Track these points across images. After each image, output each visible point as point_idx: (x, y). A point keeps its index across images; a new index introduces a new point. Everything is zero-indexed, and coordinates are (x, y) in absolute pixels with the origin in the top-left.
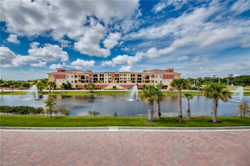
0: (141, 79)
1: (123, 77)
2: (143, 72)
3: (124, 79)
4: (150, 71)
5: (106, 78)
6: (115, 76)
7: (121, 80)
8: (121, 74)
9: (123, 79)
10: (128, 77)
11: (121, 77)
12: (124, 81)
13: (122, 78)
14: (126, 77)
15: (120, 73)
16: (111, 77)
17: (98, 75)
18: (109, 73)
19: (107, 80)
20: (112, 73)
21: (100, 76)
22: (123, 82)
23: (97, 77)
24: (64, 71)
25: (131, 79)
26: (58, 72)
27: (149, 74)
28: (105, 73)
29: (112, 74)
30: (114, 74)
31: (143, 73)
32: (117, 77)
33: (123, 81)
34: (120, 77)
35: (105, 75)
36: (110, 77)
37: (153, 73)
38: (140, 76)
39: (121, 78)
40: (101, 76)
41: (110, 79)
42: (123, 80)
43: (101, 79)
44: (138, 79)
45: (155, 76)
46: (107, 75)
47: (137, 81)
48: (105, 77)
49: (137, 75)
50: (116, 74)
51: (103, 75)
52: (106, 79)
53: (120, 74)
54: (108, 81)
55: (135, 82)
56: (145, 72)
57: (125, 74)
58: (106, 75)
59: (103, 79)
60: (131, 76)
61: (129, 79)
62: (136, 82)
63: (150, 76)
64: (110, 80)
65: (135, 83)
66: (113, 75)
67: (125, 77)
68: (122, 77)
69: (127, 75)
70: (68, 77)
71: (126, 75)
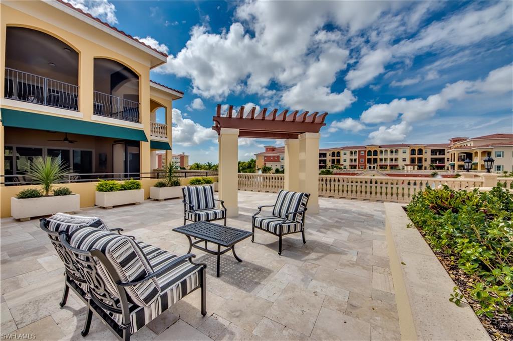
0: (442, 161)
1: (389, 156)
2: (449, 143)
3: (392, 160)
4: (474, 140)
5: (345, 159)
6: (368, 156)
7: (383, 163)
8: (383, 151)
9: (389, 160)
10: (404, 156)
11: (383, 157)
12: (390, 165)
13: (386, 160)
14: (396, 157)
15: (380, 147)
16: (357, 157)
17: (327, 155)
18: (351, 150)
19: (347, 164)
20: (360, 150)
21: (332, 157)
22: (388, 168)
23: (326, 157)
24: (274, 151)
25: (413, 161)
26: (266, 151)
27: (474, 147)
28: (343, 149)
29: (359, 152)
30: (365, 151)
31: (449, 145)
32: (372, 157)
33: (387, 165)
34: (379, 157)
35: (342, 153)
36: (353, 157)
37: (488, 146)
38: (442, 152)
39: (381, 160)
40: (335, 156)
41: (355, 160)
42: (389, 163)
43: (333, 161)
44: (433, 161)
45: (496, 152)
46: (348, 153)
47: (431, 166)
48: (342, 158)
49: (429, 152)
50: (370, 149)
51: (338, 153)
52: (345, 161)
53: (381, 149)
54: (350, 166)
55: (423, 168)
56: (458, 144)
57: (394, 149)
58: (345, 154)
59: (338, 161)
60: (412, 155)
61: (404, 160)
62: (425, 169)
63: (477, 153)
64: (353, 163)
65: (423, 170)
66: (363, 152)
67: (394, 156)
68: (386, 157)
69: (401, 151)
70: (282, 160)
71: (396, 153)
